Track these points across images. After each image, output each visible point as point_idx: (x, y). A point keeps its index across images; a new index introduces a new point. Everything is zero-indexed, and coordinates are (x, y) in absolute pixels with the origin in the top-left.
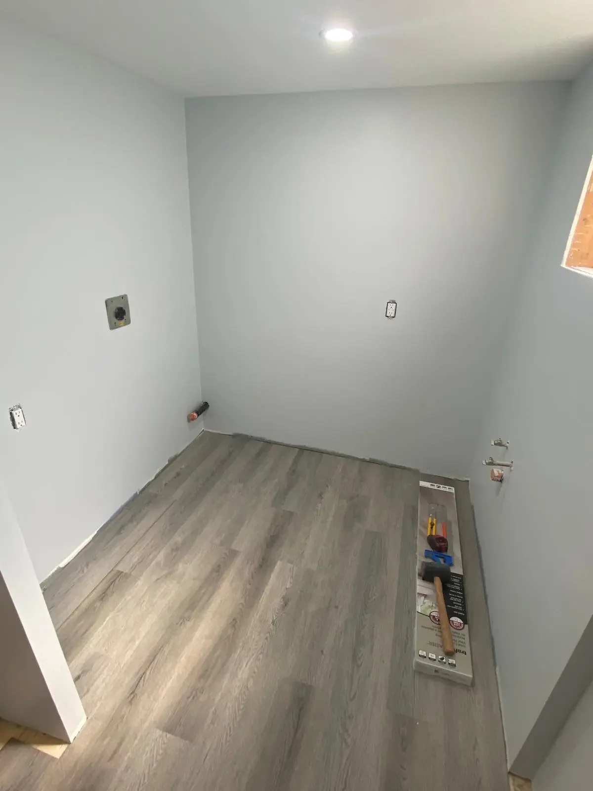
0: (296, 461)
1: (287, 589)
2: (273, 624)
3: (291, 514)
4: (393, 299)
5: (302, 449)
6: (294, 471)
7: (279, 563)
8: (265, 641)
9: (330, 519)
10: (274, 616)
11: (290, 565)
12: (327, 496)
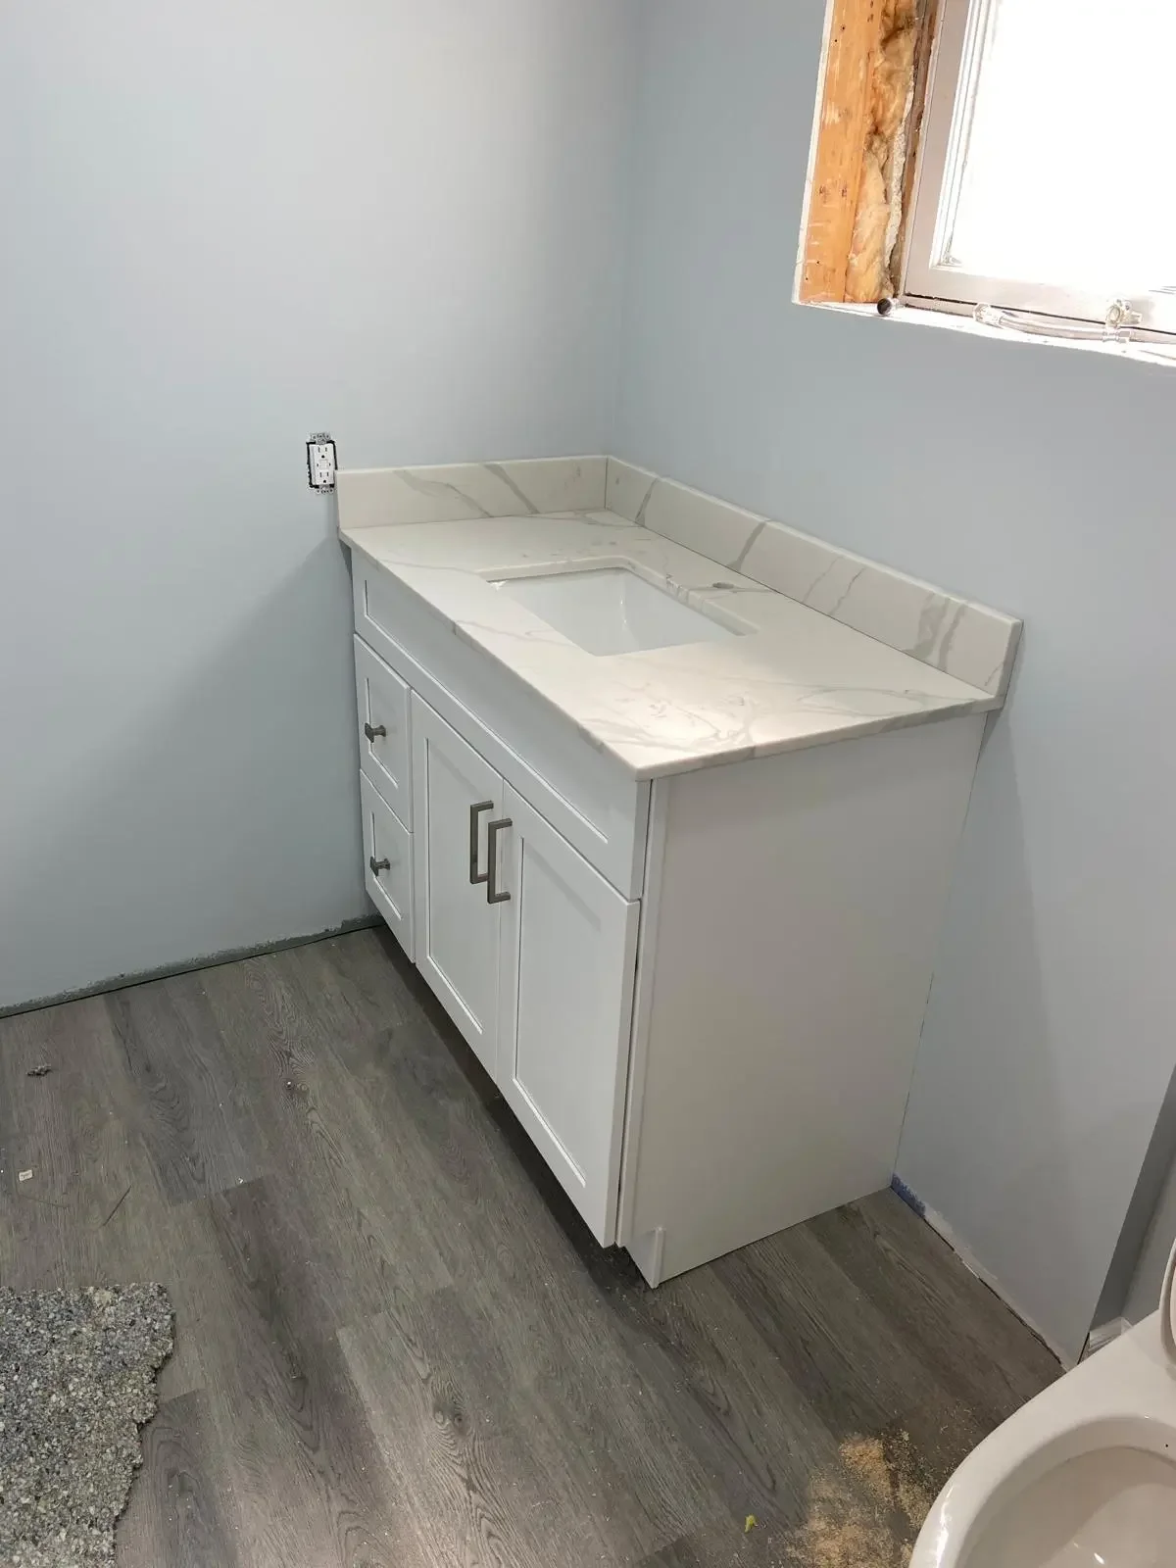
0: (127, 1035)
1: (425, 1381)
2: (475, 1490)
3: (256, 1189)
4: (320, 431)
5: (114, 991)
6: (148, 1069)
7: (346, 1338)
8: (493, 1541)
9: (375, 1134)
10: (458, 1470)
11: (379, 1320)
12: (312, 1084)
